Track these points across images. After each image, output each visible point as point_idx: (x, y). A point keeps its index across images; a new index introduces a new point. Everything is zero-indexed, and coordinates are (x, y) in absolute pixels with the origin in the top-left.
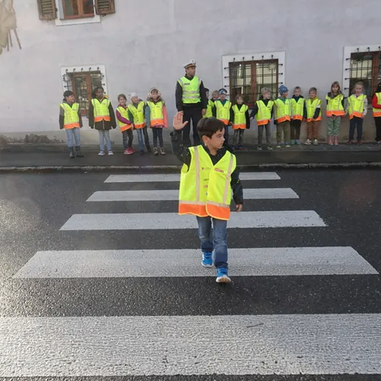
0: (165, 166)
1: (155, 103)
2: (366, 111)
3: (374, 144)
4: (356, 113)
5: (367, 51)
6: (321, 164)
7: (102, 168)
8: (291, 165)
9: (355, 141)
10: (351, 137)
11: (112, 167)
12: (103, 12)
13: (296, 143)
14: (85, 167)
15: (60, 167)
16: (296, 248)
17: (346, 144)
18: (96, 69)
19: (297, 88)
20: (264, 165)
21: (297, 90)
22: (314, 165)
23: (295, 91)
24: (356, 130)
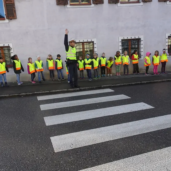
0: (61, 90)
1: (50, 60)
2: (129, 62)
3: (133, 74)
4: (126, 63)
5: (127, 39)
6: (125, 84)
7: (31, 93)
8: (114, 85)
9: (126, 74)
10: (125, 73)
11: (35, 93)
12: (10, 18)
13: (104, 76)
14: (22, 94)
15: (8, 95)
16: (155, 118)
17: (123, 75)
18: (8, 45)
19: (104, 53)
20: (103, 86)
21: (103, 54)
22: (122, 84)
23: (102, 55)
24: (126, 70)
